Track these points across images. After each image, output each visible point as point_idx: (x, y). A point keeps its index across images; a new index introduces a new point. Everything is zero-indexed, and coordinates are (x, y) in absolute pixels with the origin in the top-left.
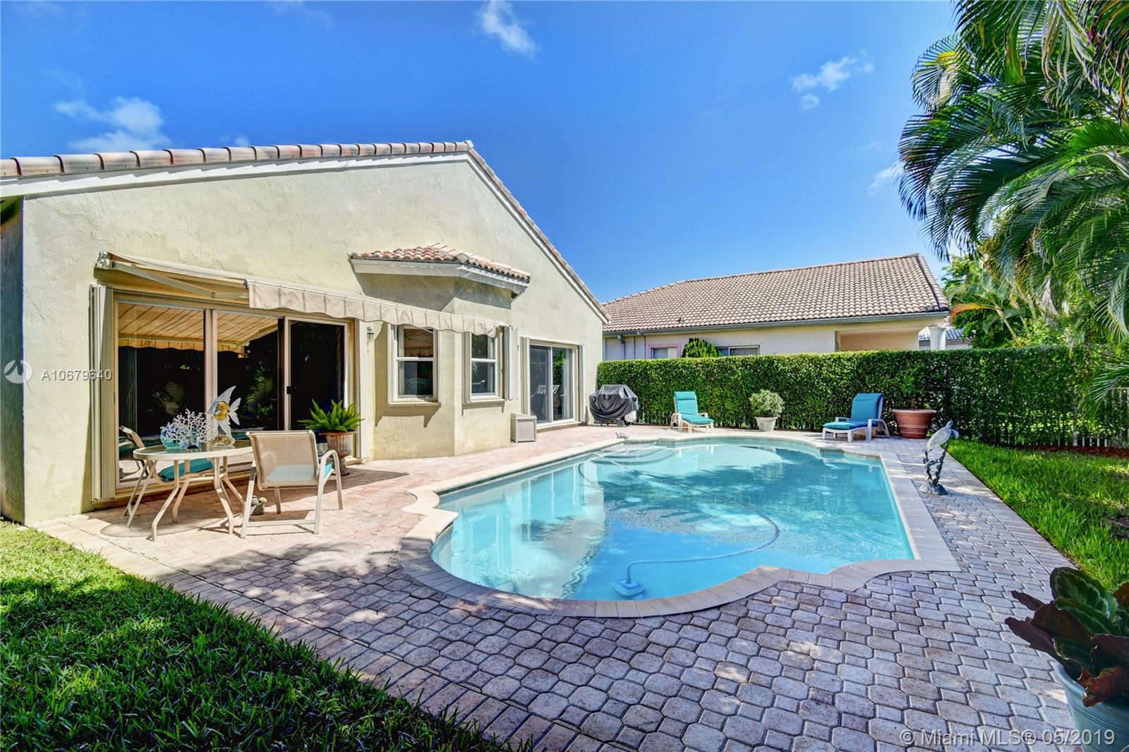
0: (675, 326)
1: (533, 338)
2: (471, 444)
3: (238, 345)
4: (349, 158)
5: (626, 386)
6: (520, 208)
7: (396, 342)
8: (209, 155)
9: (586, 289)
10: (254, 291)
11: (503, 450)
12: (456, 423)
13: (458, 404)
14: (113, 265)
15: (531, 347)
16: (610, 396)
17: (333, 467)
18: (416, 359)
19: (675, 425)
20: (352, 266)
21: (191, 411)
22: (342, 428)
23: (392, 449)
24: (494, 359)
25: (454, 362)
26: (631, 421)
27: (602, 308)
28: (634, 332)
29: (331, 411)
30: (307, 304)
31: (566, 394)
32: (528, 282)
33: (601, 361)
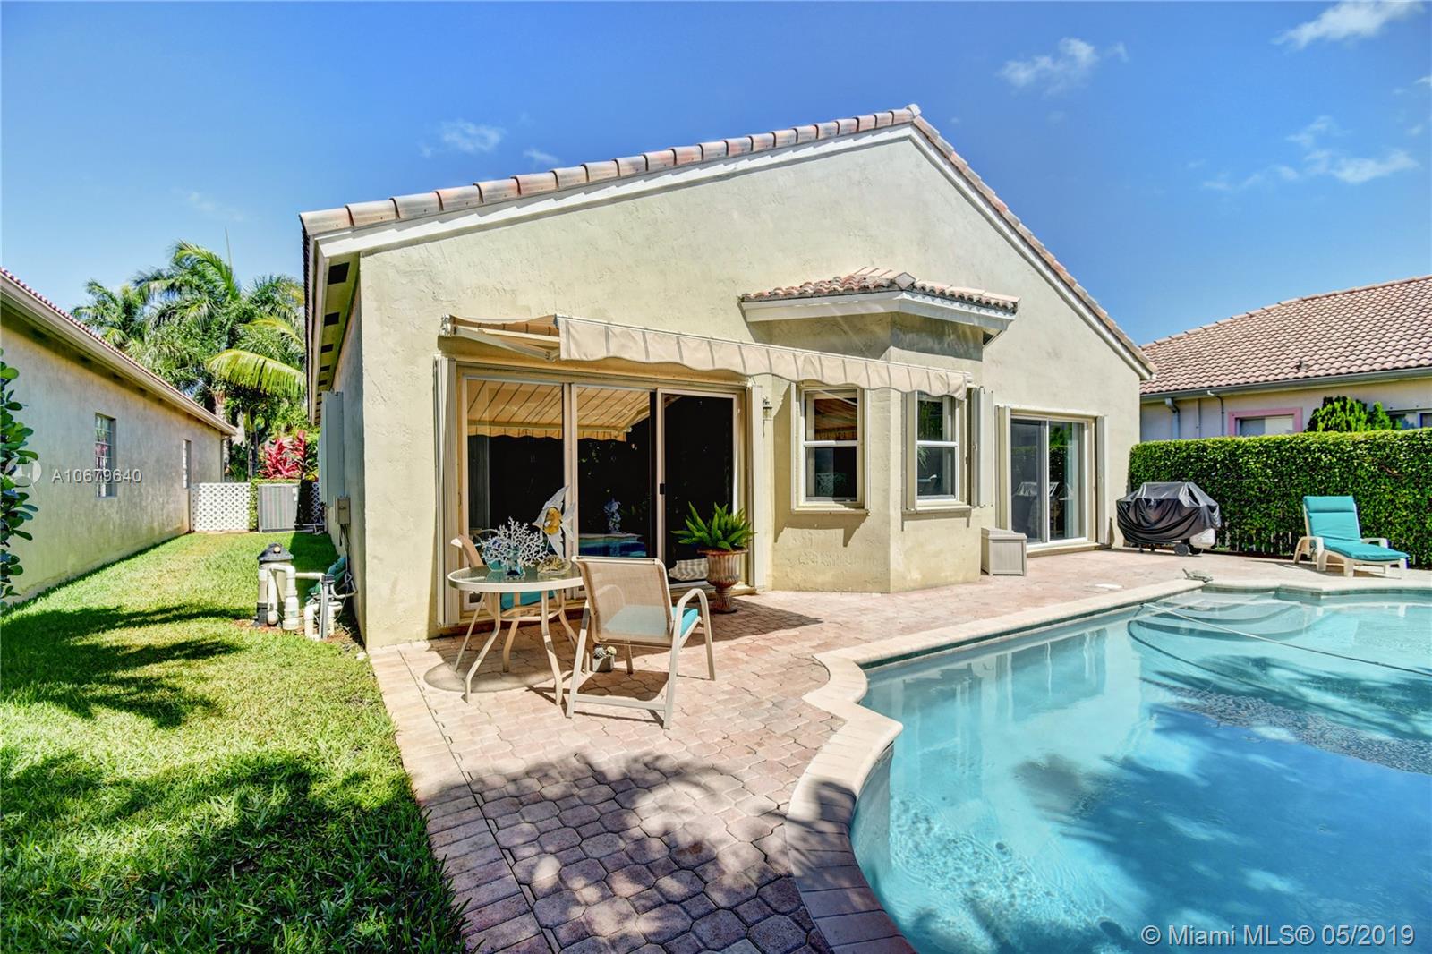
0: (1291, 376)
1: (1016, 407)
2: (915, 575)
3: (619, 431)
4: (738, 157)
5: (1192, 485)
6: (997, 200)
7: (803, 419)
8: (562, 177)
9: (1111, 322)
10: (568, 332)
11: (970, 588)
12: (891, 542)
13: (895, 513)
14: (455, 330)
15: (1014, 421)
16: (1160, 503)
17: (700, 614)
18: (832, 443)
19: (1304, 557)
20: (743, 313)
21: (515, 520)
22: (725, 545)
23: (798, 576)
24: (954, 440)
25: (889, 448)
26: (1203, 547)
27: (1141, 354)
28: (1202, 391)
29: (712, 518)
30: (650, 348)
31: (1072, 495)
32: (1014, 313)
33: (1138, 441)
